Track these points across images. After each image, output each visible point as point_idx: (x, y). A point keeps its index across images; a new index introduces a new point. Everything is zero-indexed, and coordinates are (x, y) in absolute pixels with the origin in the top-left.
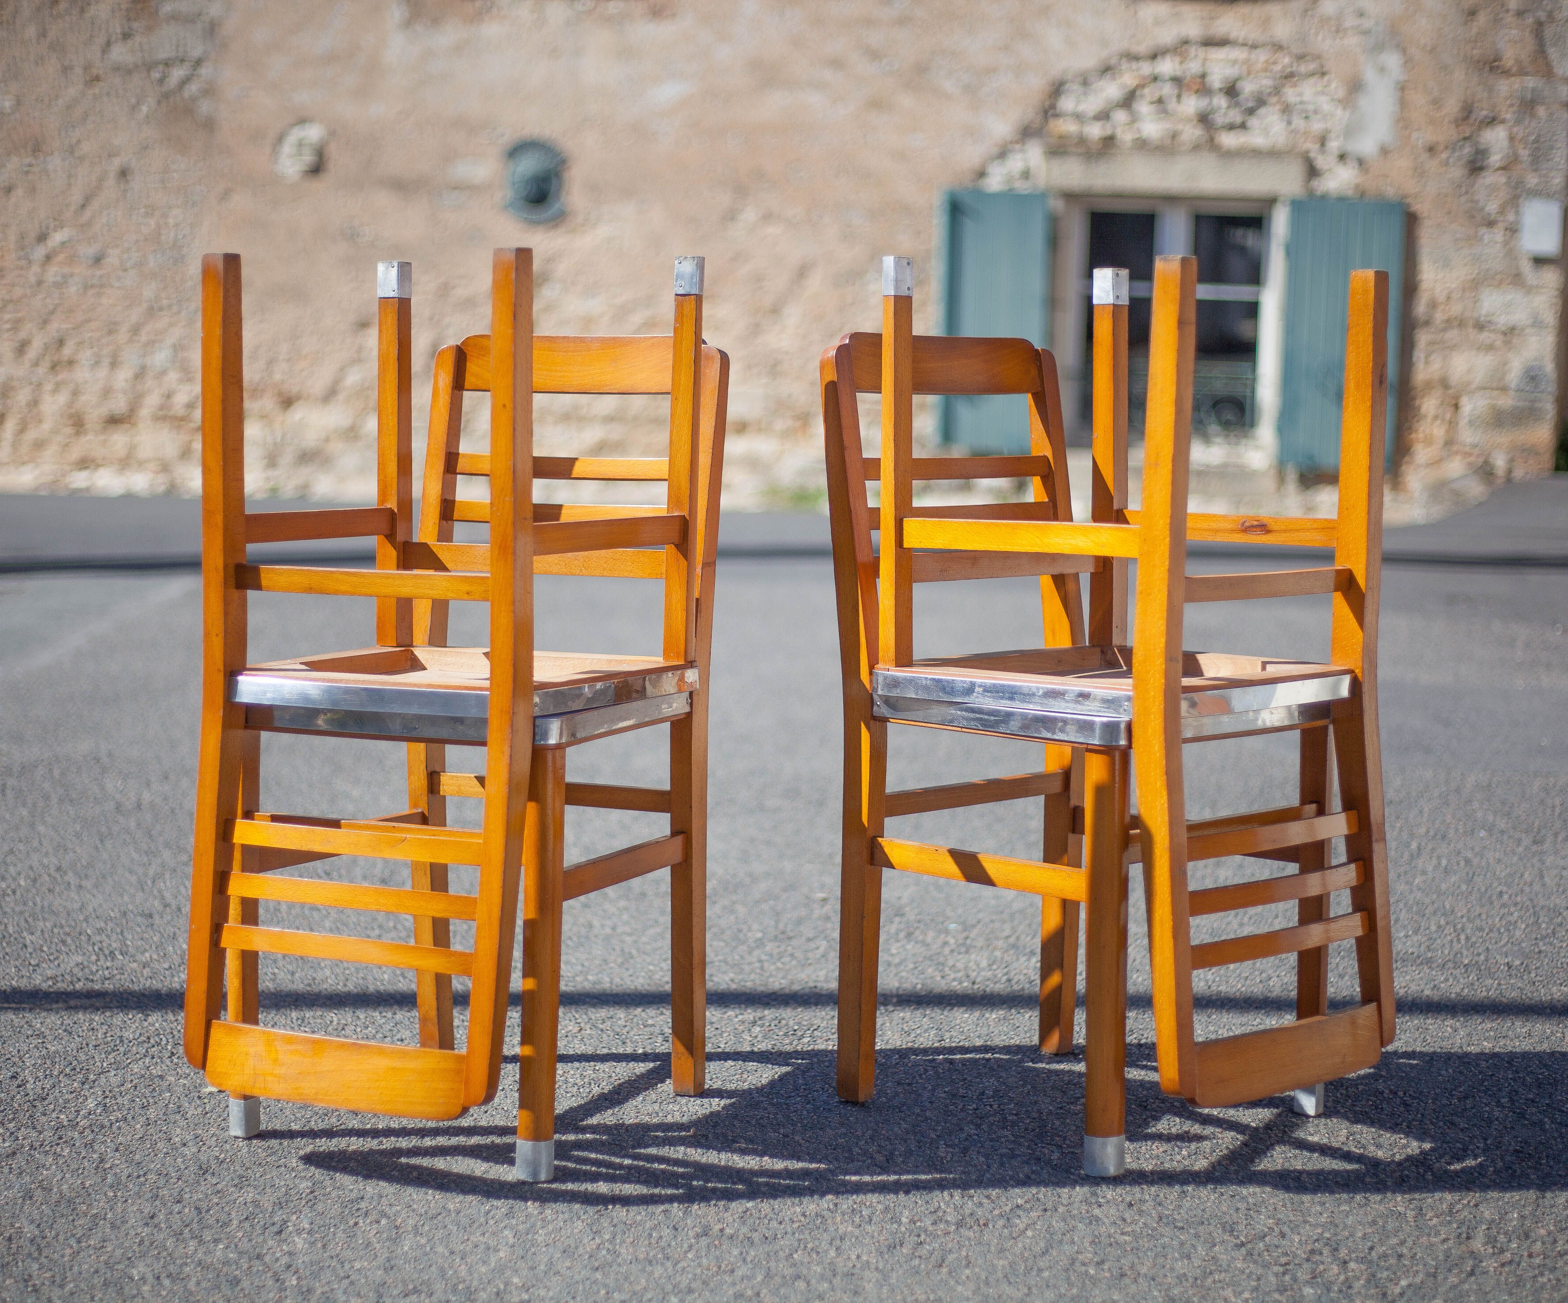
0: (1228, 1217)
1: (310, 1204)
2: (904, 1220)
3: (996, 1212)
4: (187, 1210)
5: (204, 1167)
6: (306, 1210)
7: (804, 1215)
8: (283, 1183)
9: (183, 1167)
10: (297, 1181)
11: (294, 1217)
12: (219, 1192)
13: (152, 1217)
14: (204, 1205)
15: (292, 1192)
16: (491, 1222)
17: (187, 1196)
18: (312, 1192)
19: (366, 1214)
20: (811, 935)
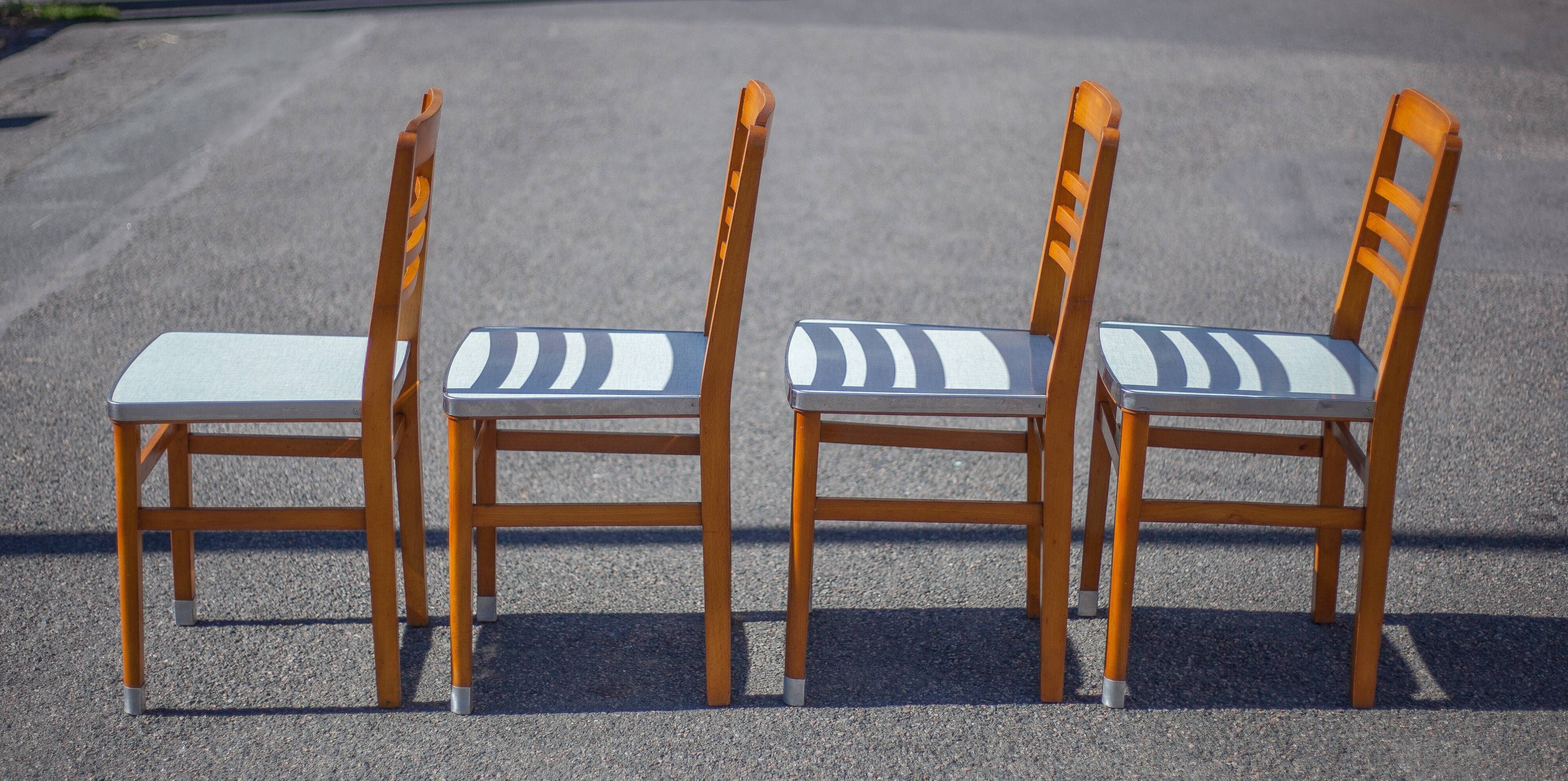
0: (1105, 772)
1: (447, 758)
2: (870, 774)
3: (937, 767)
4: (359, 765)
5: (372, 722)
6: (444, 764)
7: (798, 770)
8: (428, 738)
9: (357, 723)
10: (438, 736)
11: (435, 772)
12: (382, 747)
13: (334, 771)
14: (371, 760)
15: (434, 747)
16: (575, 776)
17: (359, 751)
18: (448, 747)
19: (486, 768)
20: (845, 475)
